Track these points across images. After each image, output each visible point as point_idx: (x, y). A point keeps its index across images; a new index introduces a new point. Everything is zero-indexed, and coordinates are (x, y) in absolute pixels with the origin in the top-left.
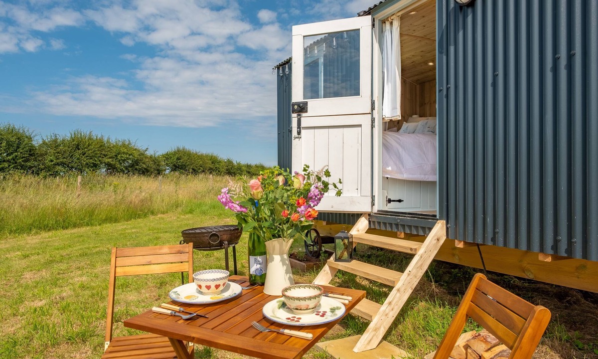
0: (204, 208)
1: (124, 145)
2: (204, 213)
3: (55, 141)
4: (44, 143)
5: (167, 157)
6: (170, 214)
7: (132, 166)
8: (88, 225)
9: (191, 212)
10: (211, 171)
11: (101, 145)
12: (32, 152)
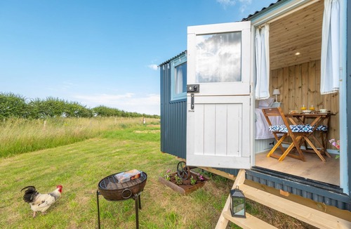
0: (113, 135)
1: (75, 104)
2: (113, 137)
3: (39, 101)
4: (32, 102)
5: (95, 109)
6: (96, 139)
7: (78, 113)
8: (48, 147)
9: (106, 137)
10: (115, 115)
11: (63, 103)
12: (24, 107)
